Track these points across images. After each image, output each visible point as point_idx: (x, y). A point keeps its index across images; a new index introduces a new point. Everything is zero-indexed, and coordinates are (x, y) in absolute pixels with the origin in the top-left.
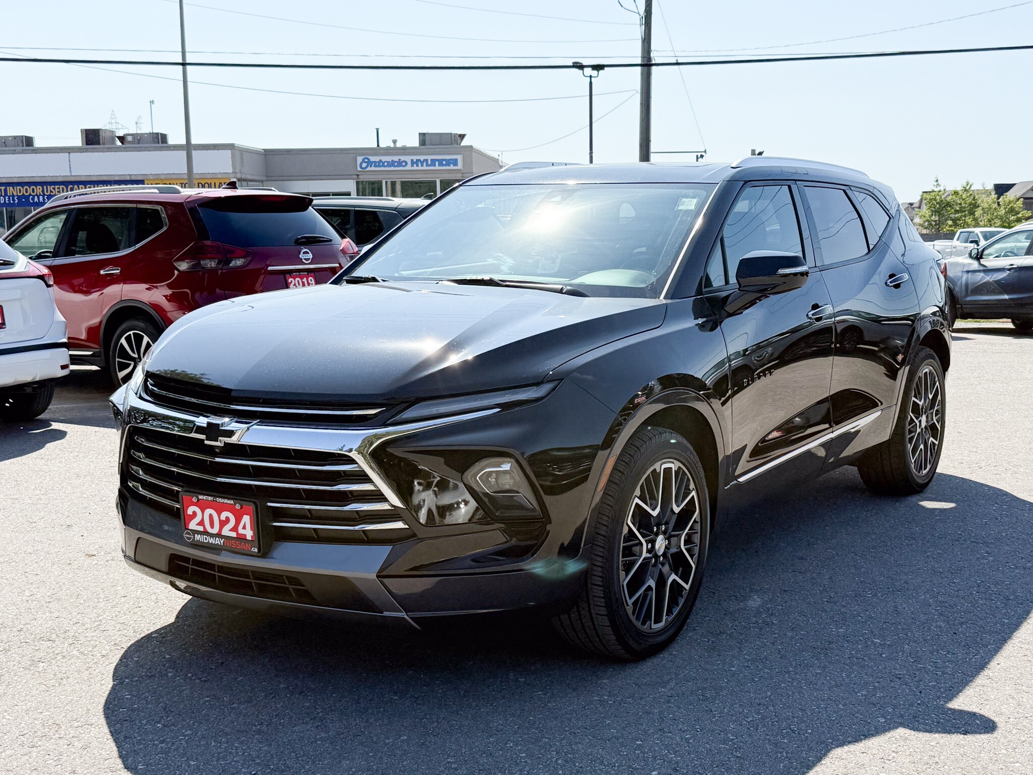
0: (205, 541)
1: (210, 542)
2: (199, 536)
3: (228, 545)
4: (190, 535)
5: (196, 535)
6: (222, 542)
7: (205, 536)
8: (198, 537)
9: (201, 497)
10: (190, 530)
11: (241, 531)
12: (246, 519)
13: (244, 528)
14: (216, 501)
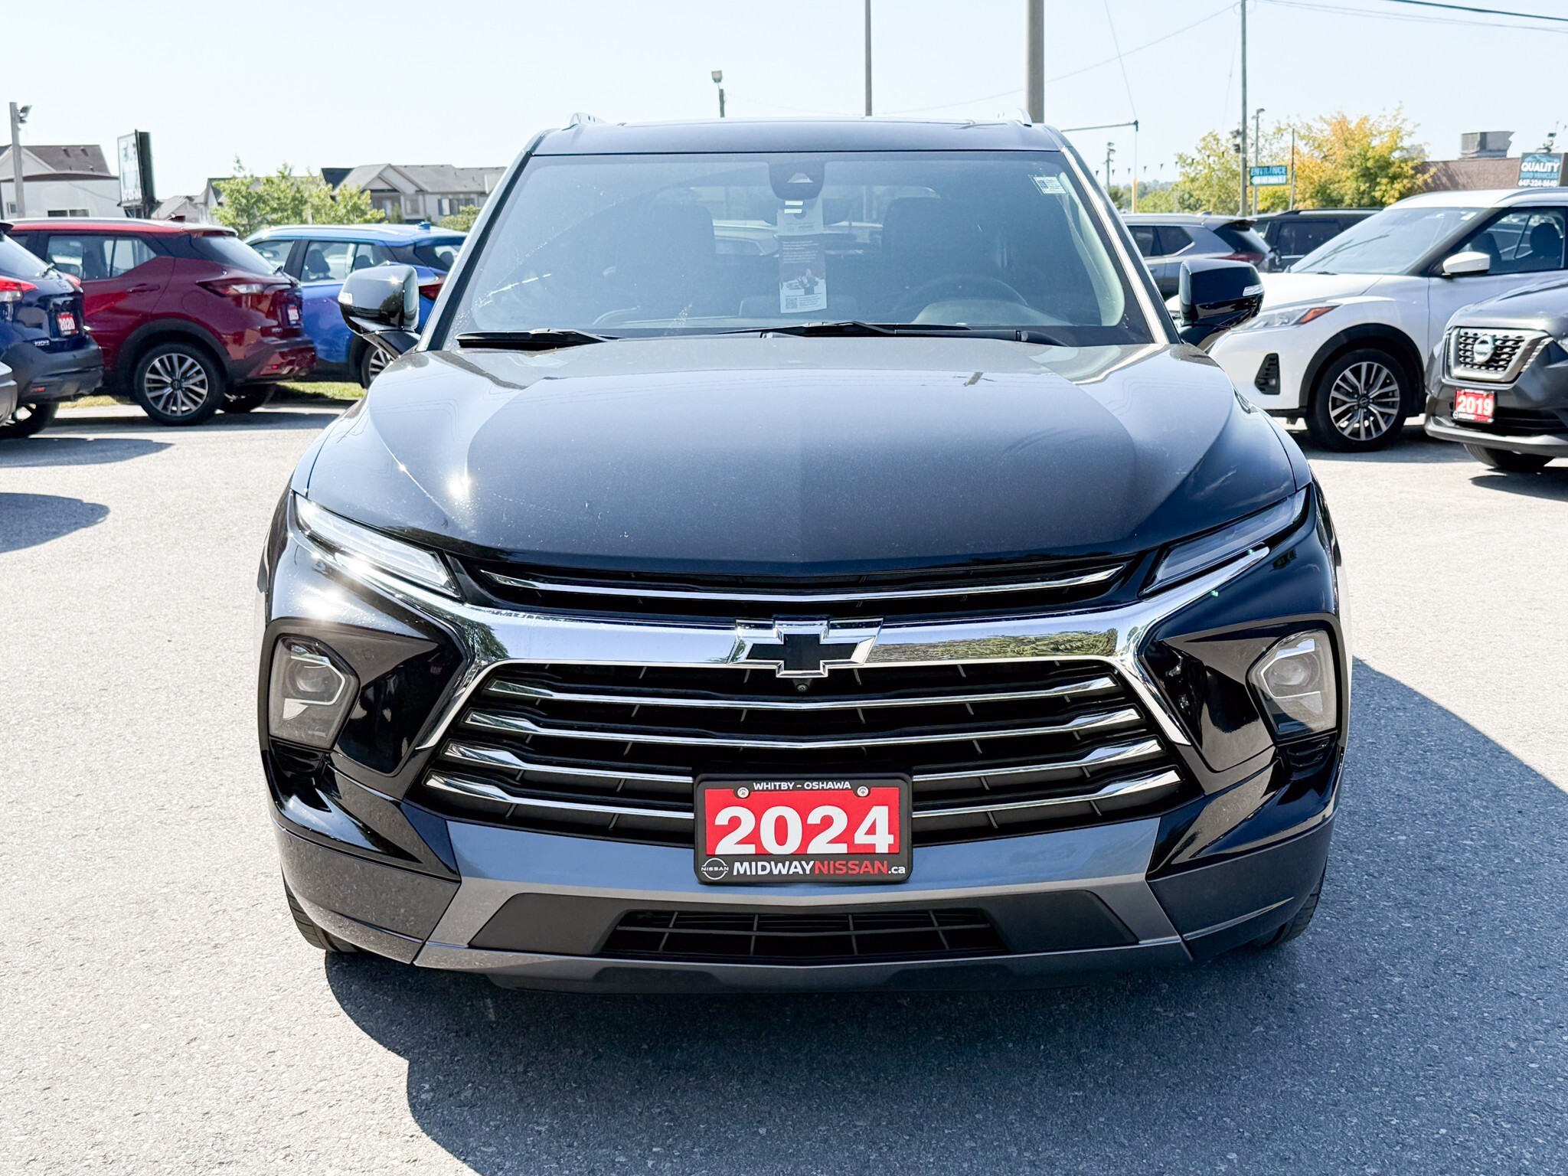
0: (760, 872)
1: (776, 872)
2: (746, 864)
3: (826, 872)
4: (719, 865)
5: (737, 865)
6: (808, 869)
7: (760, 864)
8: (740, 868)
9: (757, 786)
10: (719, 856)
11: (861, 837)
12: (879, 815)
13: (872, 831)
14: (803, 788)
